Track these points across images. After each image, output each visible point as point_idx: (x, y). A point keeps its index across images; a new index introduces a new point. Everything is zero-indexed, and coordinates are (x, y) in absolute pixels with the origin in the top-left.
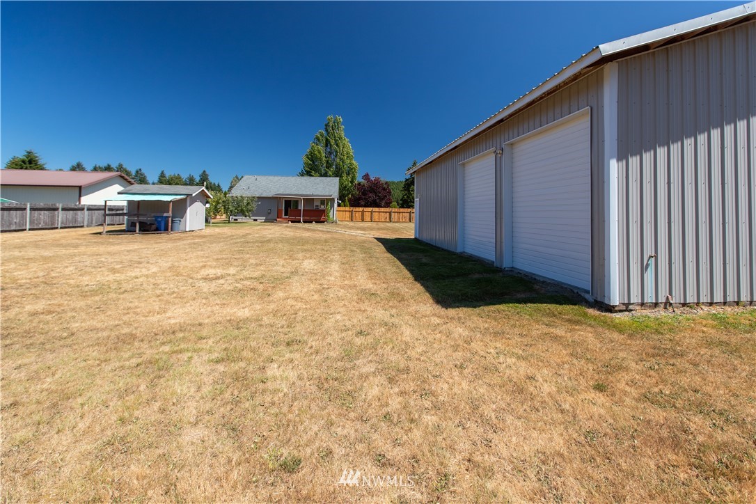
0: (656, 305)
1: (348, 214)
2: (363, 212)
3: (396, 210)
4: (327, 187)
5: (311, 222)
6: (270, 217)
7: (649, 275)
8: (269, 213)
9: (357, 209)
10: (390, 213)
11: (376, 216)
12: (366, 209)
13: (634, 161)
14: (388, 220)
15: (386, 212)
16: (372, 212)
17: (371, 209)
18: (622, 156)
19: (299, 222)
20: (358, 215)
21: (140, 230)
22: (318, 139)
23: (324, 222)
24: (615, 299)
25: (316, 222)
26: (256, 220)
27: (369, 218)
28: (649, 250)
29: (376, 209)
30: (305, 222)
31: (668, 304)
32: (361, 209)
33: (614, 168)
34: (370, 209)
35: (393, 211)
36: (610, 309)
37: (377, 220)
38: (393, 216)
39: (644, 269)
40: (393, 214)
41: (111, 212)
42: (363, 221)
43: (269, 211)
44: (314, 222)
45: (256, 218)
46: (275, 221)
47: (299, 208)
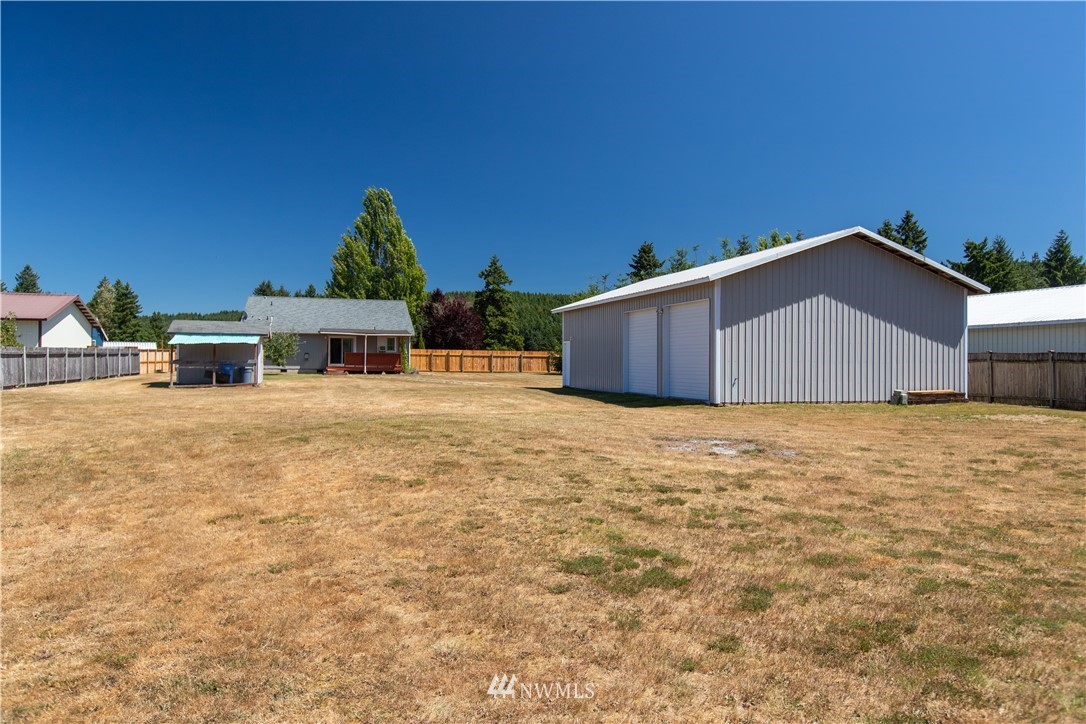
0: (738, 403)
1: (424, 360)
2: (448, 357)
3: (499, 353)
4: (392, 318)
5: (380, 373)
6: (307, 365)
7: (735, 389)
8: (307, 359)
9: (439, 352)
10: (490, 358)
11: (467, 362)
12: (453, 352)
13: (728, 330)
14: (486, 369)
15: (484, 357)
16: (461, 356)
17: (461, 351)
18: (722, 328)
19: (362, 372)
20: (440, 362)
21: (217, 381)
23: (399, 373)
24: (718, 401)
25: (387, 373)
26: (286, 371)
27: (458, 367)
28: (735, 376)
29: (468, 353)
30: (369, 373)
31: (744, 403)
32: (444, 352)
33: (718, 333)
34: (458, 352)
35: (495, 354)
36: (716, 405)
37: (470, 370)
38: (493, 364)
39: (732, 385)
40: (494, 360)
42: (447, 370)
43: (306, 356)
44: (384, 373)
45: (287, 367)
46: (321, 371)
47: (355, 351)
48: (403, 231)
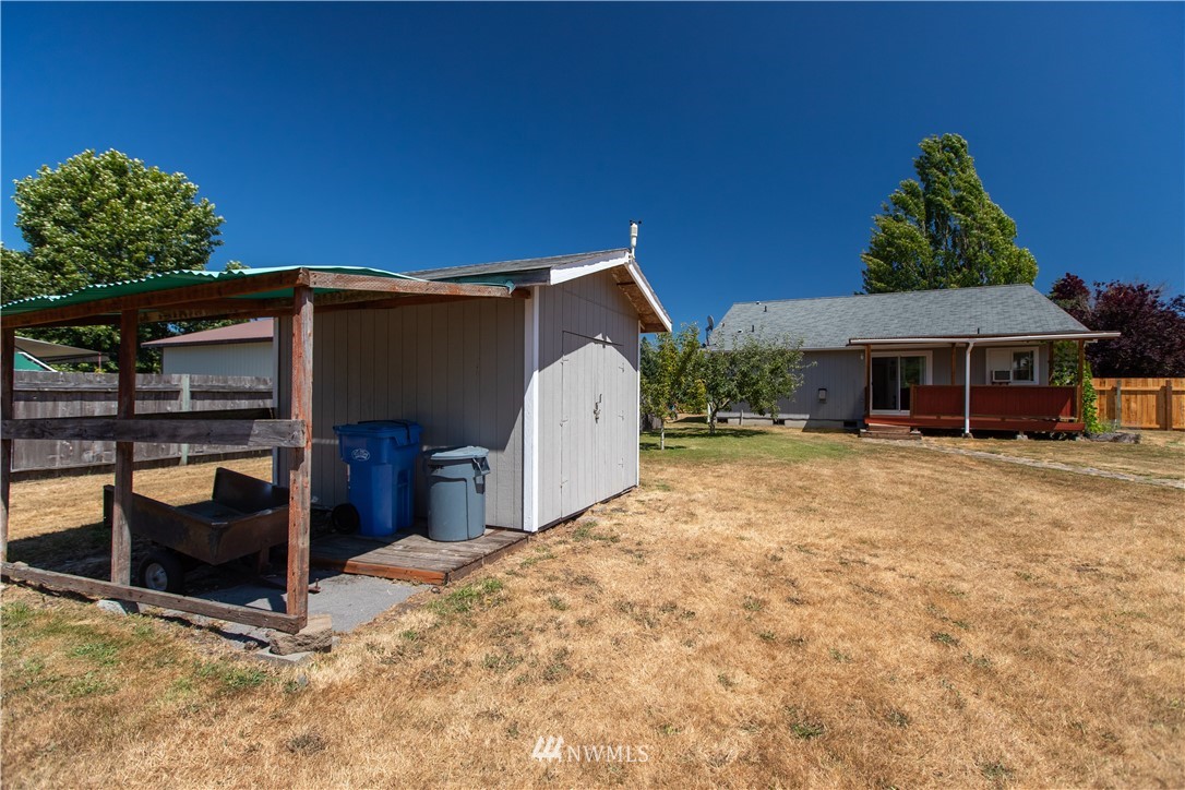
4: (1012, 312)
5: (1010, 435)
6: (824, 413)
8: (823, 401)
19: (956, 432)
22: (900, 203)
23: (1071, 436)
25: (1031, 435)
26: (781, 422)
30: (980, 433)
41: (203, 405)
43: (822, 395)
44: (1022, 437)
45: (781, 416)
46: (853, 426)
47: (929, 382)
48: (986, 195)
